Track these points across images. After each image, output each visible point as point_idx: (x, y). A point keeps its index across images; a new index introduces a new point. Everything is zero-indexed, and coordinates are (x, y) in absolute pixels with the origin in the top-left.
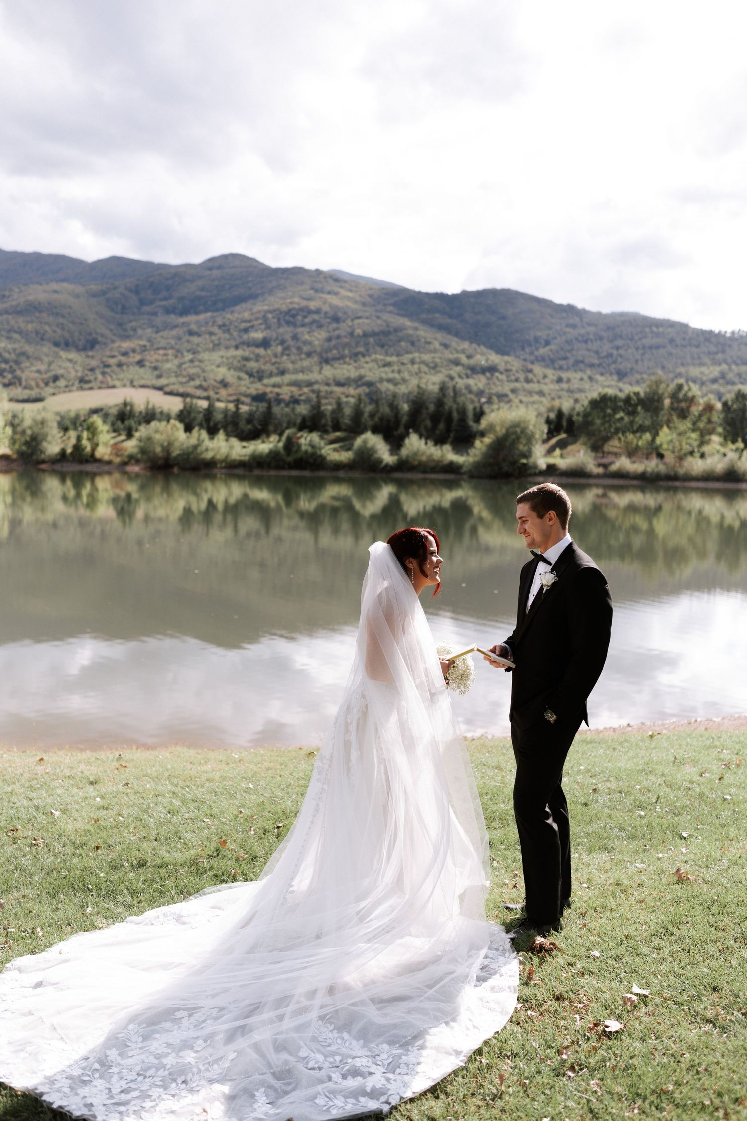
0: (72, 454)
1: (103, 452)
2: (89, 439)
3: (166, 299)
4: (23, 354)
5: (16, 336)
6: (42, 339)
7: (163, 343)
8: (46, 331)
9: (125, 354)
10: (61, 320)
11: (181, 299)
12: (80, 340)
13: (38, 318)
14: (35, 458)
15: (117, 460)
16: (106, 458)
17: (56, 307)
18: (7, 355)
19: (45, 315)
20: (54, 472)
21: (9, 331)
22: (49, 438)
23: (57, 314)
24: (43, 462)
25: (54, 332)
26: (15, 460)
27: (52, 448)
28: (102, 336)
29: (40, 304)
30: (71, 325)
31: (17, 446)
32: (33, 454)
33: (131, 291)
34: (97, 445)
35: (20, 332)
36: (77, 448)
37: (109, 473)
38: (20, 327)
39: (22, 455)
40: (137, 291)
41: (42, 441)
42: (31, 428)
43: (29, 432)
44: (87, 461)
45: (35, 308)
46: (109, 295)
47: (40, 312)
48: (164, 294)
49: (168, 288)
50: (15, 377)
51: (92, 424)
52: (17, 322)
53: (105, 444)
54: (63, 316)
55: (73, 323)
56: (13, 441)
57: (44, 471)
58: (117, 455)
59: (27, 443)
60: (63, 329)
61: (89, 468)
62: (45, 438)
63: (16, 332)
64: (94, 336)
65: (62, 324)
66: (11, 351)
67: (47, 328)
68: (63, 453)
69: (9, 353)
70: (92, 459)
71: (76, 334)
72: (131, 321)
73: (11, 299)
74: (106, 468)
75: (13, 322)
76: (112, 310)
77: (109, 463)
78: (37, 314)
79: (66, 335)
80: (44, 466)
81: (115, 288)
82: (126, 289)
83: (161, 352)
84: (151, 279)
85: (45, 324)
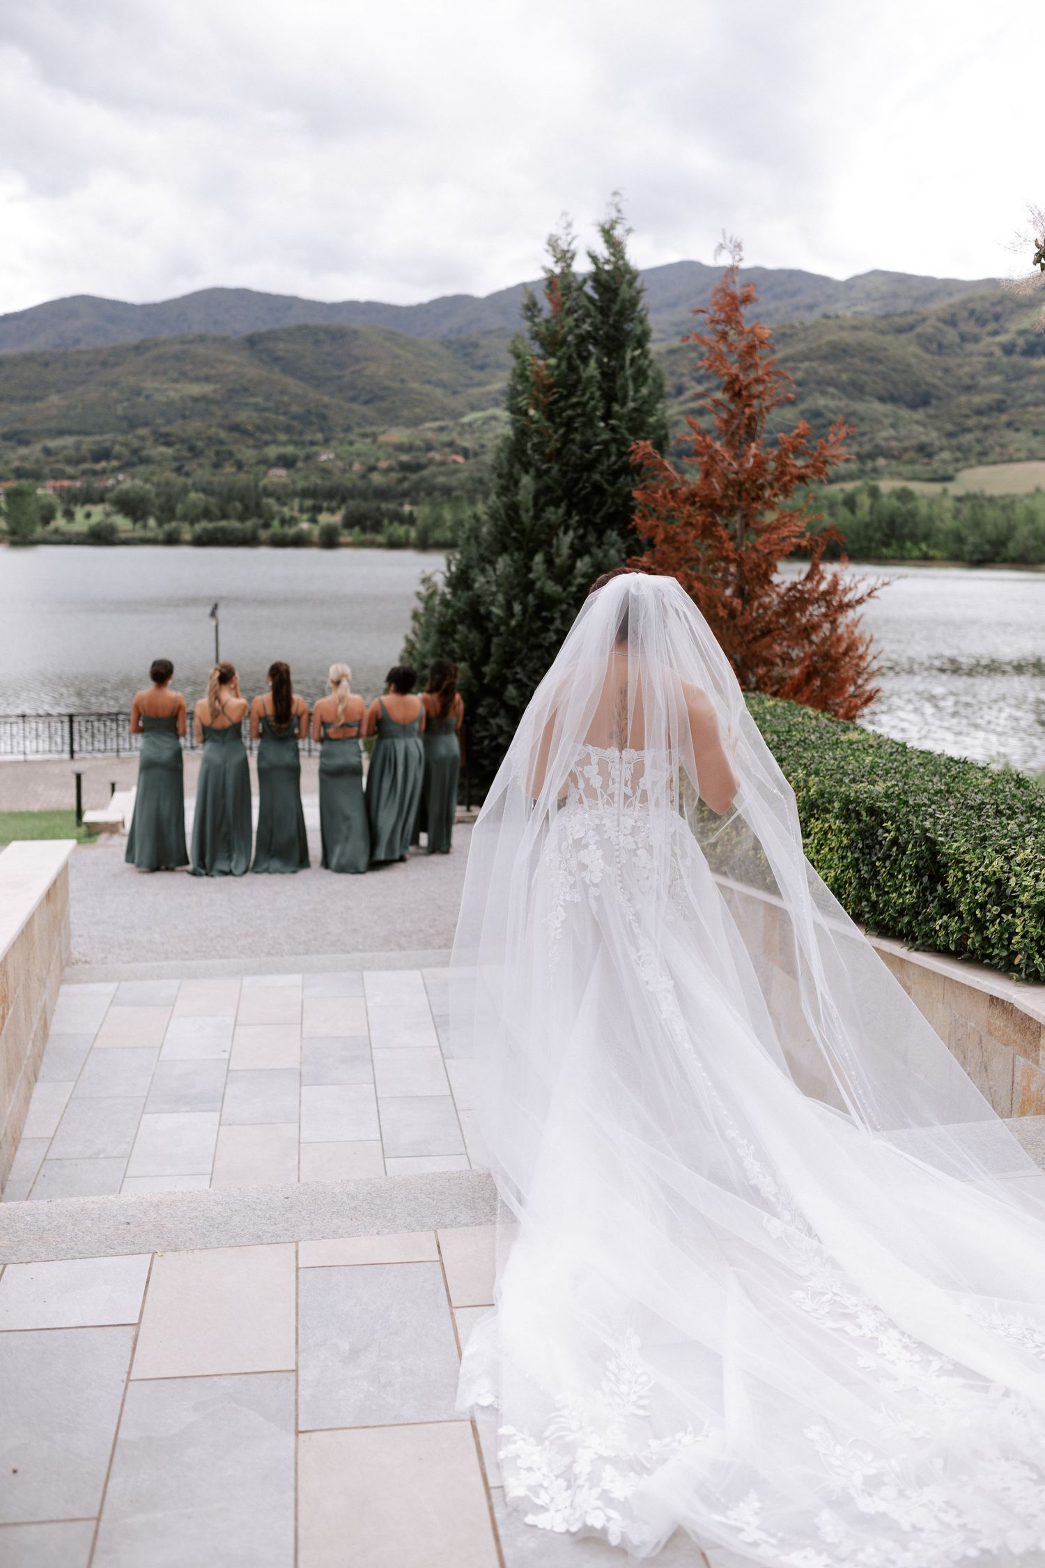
3: (995, 333)
4: (854, 413)
5: (831, 390)
6: (863, 392)
7: (1029, 397)
8: (865, 382)
9: (979, 412)
10: (880, 368)
11: (1022, 333)
13: (851, 365)
17: (869, 350)
18: (830, 415)
19: (857, 360)
21: (819, 383)
23: (874, 360)
25: (875, 382)
28: (935, 387)
29: (848, 345)
30: (892, 373)
33: (945, 322)
35: (835, 385)
38: (832, 378)
40: (952, 321)
45: (844, 351)
46: (919, 330)
47: (852, 356)
48: (991, 326)
49: (997, 318)
52: (826, 371)
54: (880, 362)
55: (895, 370)
60: (884, 379)
63: (829, 384)
64: (924, 387)
65: (883, 373)
66: (835, 410)
67: (865, 378)
69: (835, 414)
71: (902, 384)
72: (960, 366)
75: (821, 371)
76: (928, 350)
78: (849, 360)
79: (890, 386)
81: (924, 320)
82: (939, 319)
83: (1031, 409)
84: (970, 306)
85: (863, 372)
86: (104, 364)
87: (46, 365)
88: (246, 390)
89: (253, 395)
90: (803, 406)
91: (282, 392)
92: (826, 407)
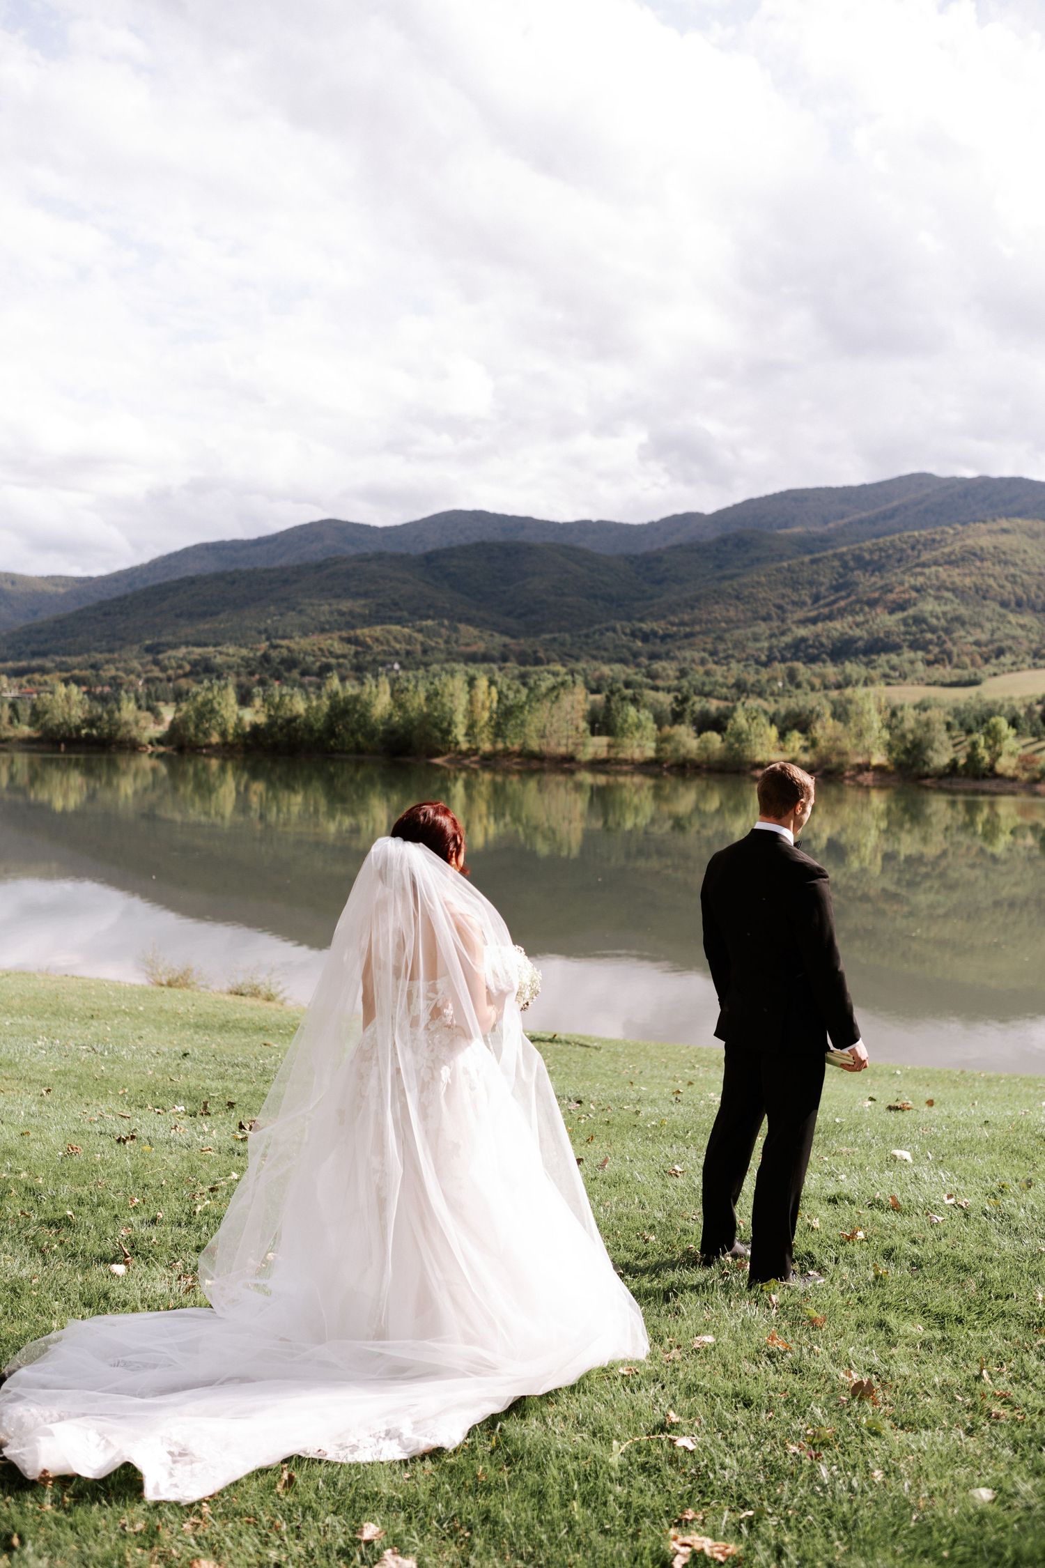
0: (965, 766)
1: (1006, 764)
2: (988, 748)
4: (959, 620)
5: (948, 595)
6: (984, 598)
8: (990, 586)
10: (1012, 570)
12: (1038, 597)
13: (979, 568)
14: (915, 770)
15: (1025, 776)
16: (1010, 773)
17: (1004, 553)
18: (934, 621)
19: (988, 564)
20: (941, 790)
21: (938, 589)
22: (936, 745)
23: (1006, 563)
24: (927, 776)
25: (1002, 587)
26: (893, 773)
27: (941, 757)
29: (982, 549)
30: (1025, 577)
31: (894, 755)
32: (914, 765)
34: (999, 755)
35: (954, 590)
36: (972, 758)
37: (1013, 793)
38: (953, 583)
39: (899, 765)
41: (927, 747)
42: (912, 731)
43: (910, 737)
44: (984, 777)
45: (975, 554)
47: (983, 560)
50: (943, 652)
51: (994, 726)
52: (949, 576)
53: (1012, 754)
54: (1015, 565)
55: (1029, 573)
56: (890, 748)
57: (927, 788)
58: (1025, 769)
59: (907, 752)
60: (1015, 583)
61: (987, 785)
62: (930, 746)
63: (947, 589)
65: (1014, 576)
66: (940, 615)
67: (991, 582)
68: (954, 764)
69: (938, 618)
70: (991, 773)
71: (1034, 589)
73: (943, 544)
74: (1010, 786)
77: (1014, 779)
78: (978, 564)
79: (1019, 591)
80: (928, 782)
85: (990, 576)
86: (286, 582)
87: (233, 583)
88: (396, 604)
89: (401, 609)
90: (911, 611)
91: (430, 606)
92: (931, 612)
